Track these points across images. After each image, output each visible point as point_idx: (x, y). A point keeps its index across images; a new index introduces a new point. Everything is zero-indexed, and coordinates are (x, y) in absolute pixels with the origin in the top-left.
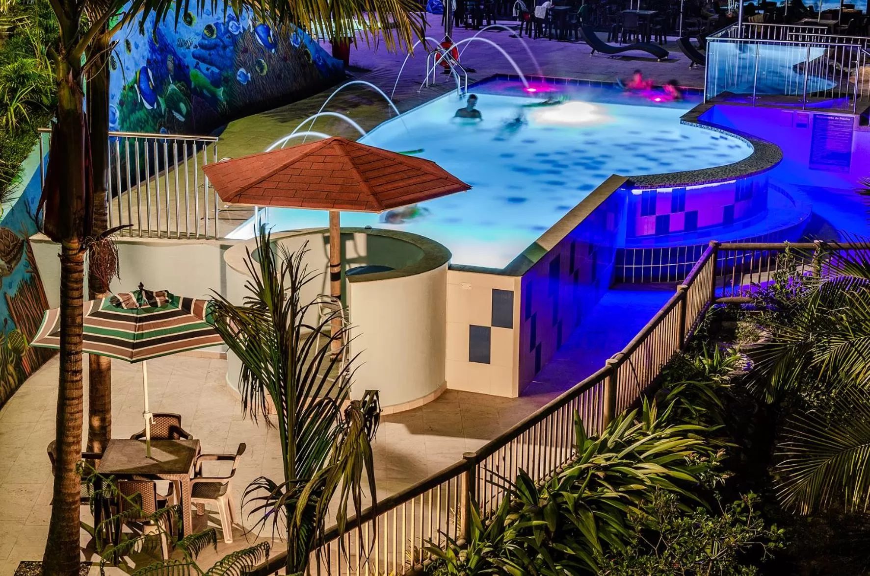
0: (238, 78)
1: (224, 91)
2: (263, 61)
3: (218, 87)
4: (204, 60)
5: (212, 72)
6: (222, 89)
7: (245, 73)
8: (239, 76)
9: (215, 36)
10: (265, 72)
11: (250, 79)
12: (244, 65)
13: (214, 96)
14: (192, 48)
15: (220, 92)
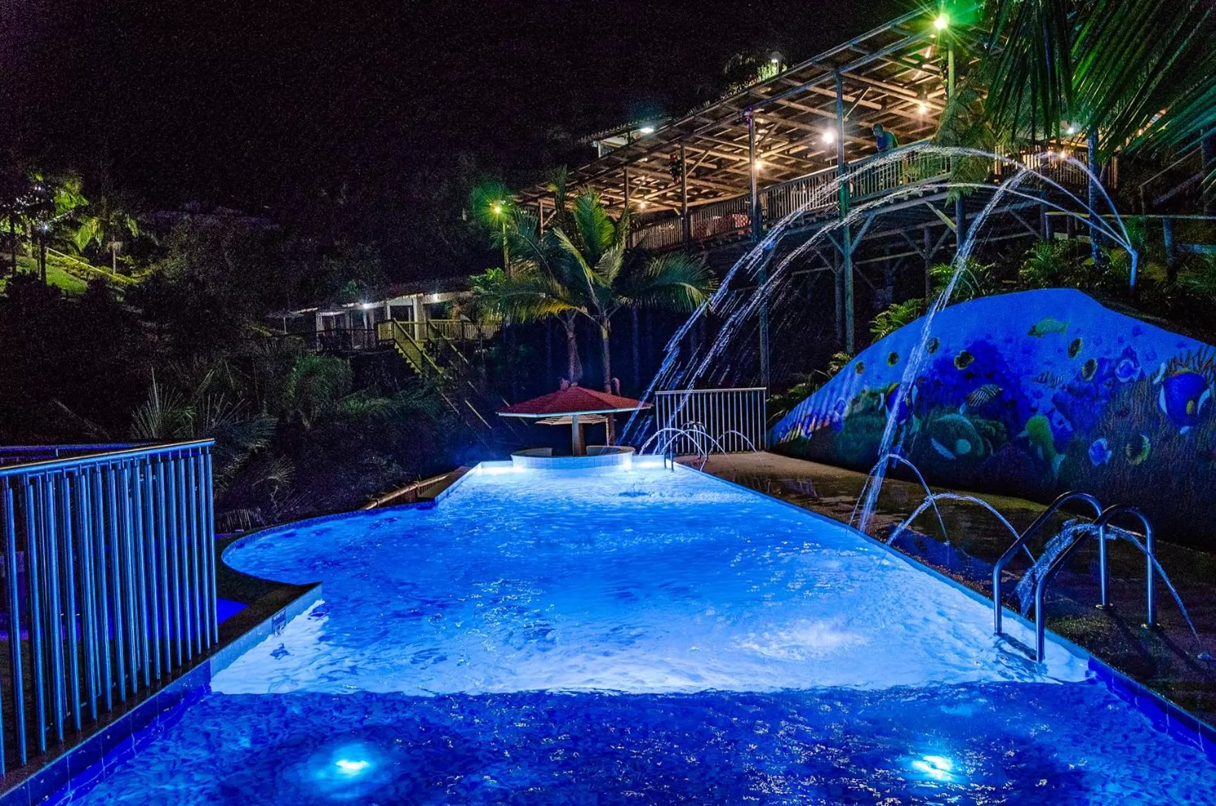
0: (1090, 451)
1: (1063, 463)
2: (1146, 440)
3: (1060, 452)
4: (1061, 409)
5: (1064, 428)
6: (1063, 457)
7: (1105, 448)
8: (1094, 449)
9: (1091, 378)
10: (1139, 460)
11: (1107, 461)
12: (1110, 434)
13: (1048, 460)
14: (1057, 387)
15: (1059, 460)
